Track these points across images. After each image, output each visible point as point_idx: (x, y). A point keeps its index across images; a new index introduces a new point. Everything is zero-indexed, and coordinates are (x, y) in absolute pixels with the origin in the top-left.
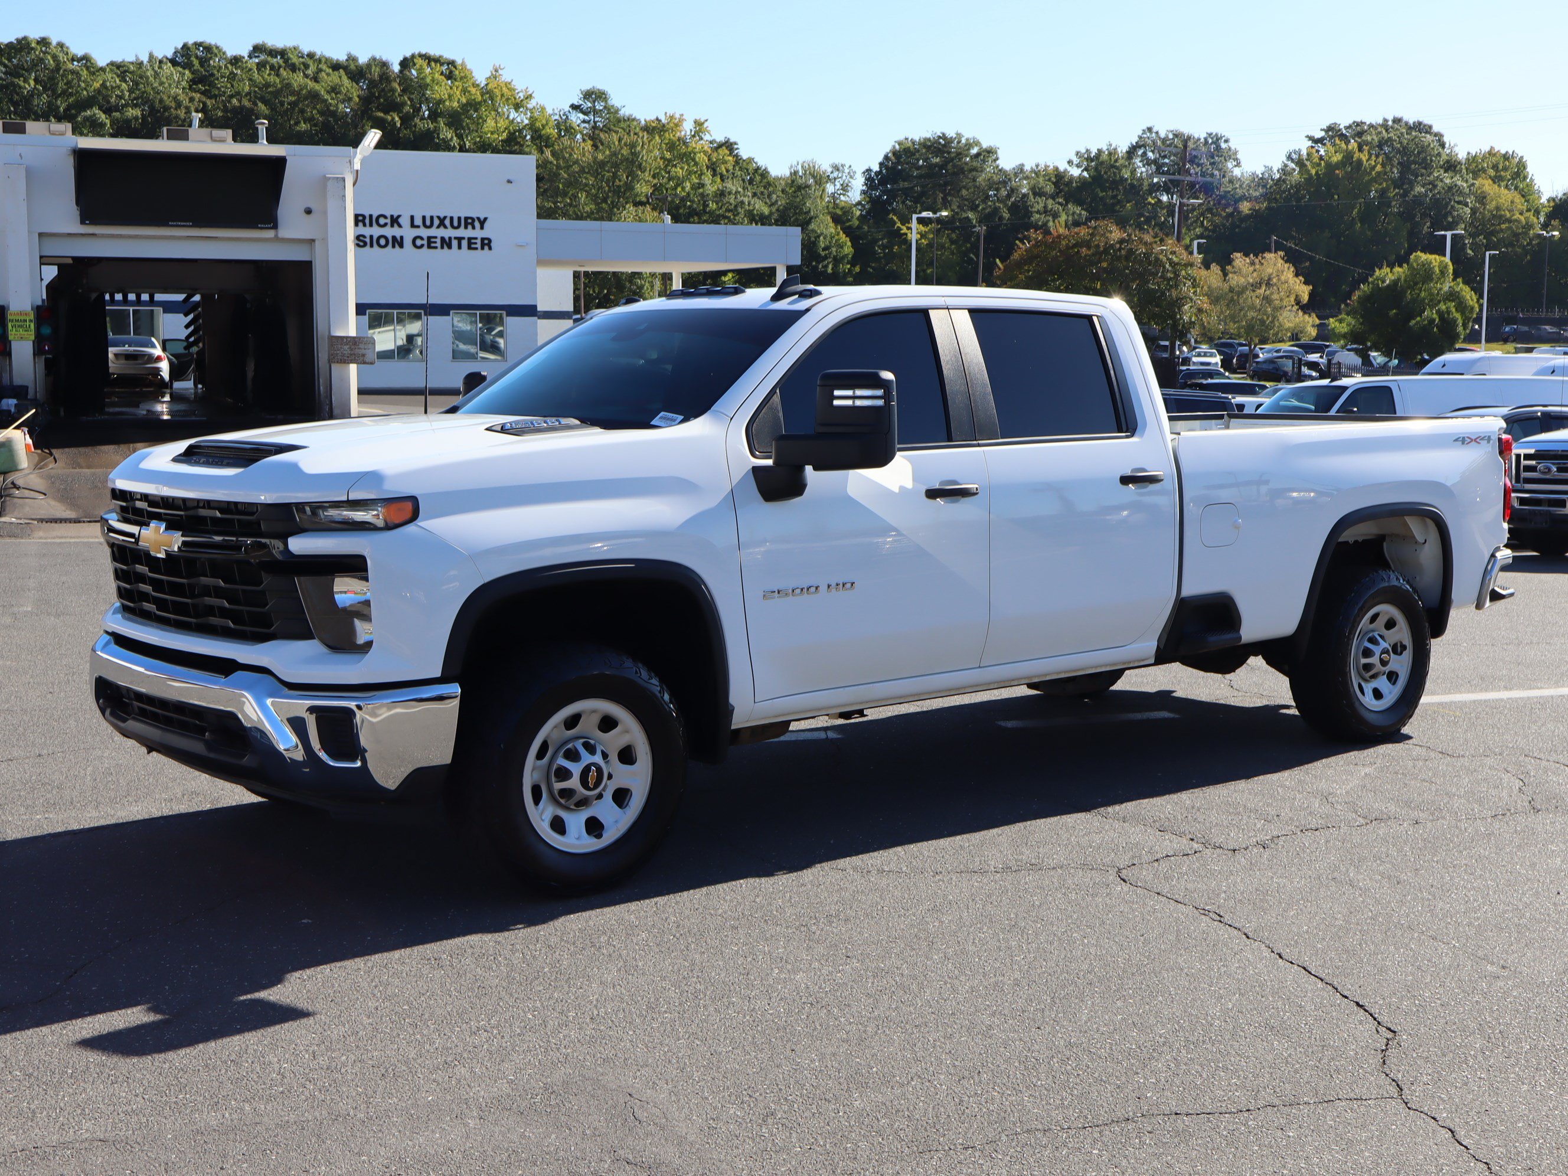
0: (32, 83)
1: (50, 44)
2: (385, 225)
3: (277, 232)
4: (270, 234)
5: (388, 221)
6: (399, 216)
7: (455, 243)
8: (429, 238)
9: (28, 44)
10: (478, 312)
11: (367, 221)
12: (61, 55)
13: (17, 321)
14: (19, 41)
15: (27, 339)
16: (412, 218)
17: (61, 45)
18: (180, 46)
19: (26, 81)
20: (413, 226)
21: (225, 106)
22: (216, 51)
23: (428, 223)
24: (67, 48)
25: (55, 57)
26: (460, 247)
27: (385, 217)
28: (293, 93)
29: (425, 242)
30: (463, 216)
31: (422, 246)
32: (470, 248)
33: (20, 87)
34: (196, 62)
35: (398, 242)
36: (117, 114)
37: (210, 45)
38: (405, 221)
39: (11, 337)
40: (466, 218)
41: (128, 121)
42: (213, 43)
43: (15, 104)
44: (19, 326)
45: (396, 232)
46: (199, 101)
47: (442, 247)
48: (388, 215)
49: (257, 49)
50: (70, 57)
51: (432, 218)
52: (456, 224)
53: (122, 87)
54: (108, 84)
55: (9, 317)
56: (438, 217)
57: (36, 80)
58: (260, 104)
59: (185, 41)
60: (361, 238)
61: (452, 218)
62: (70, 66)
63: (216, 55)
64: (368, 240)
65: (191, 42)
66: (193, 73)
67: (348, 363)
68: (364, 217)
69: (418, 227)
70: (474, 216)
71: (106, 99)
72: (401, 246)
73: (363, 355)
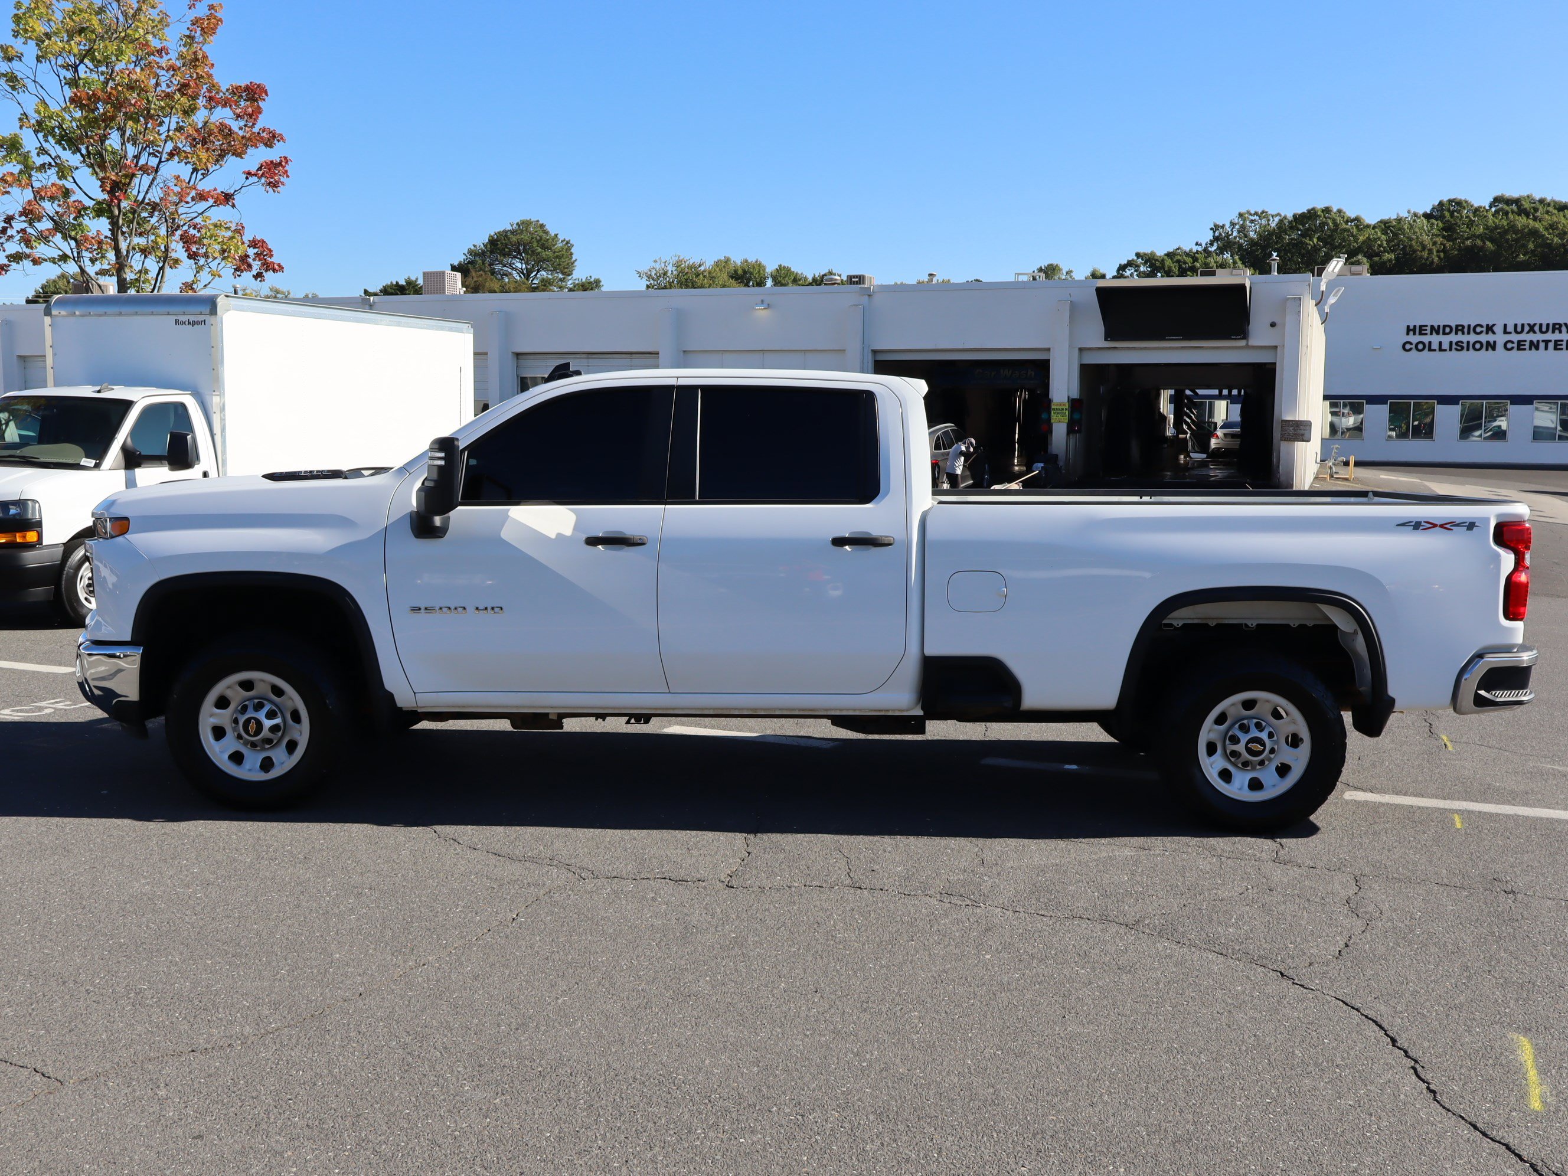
0: (1315, 240)
1: (1331, 211)
2: (1481, 332)
3: (1248, 341)
4: (1243, 343)
5: (1484, 329)
6: (1494, 325)
7: (1542, 345)
8: (1519, 342)
9: (1316, 212)
10: (1559, 402)
11: (1466, 330)
12: (1338, 218)
13: (1057, 409)
14: (1309, 211)
15: (1063, 422)
16: (1505, 326)
17: (1340, 211)
18: (1437, 203)
19: (1311, 239)
20: (1505, 332)
21: (1460, 246)
22: (1465, 204)
23: (1519, 329)
24: (1344, 213)
25: (1334, 221)
26: (1546, 348)
27: (1481, 326)
28: (1516, 232)
29: (1515, 345)
30: (1551, 322)
31: (1512, 348)
32: (1556, 348)
33: (1307, 244)
34: (1447, 214)
35: (1491, 346)
36: (1376, 259)
37: (1461, 200)
38: (1498, 329)
39: (1052, 421)
40: (1554, 325)
41: (1384, 263)
42: (1463, 199)
43: (1303, 256)
44: (1059, 413)
45: (1490, 337)
46: (1441, 244)
47: (1530, 349)
48: (1484, 324)
49: (1497, 200)
50: (1345, 219)
51: (1523, 325)
52: (1544, 329)
53: (1382, 238)
54: (1371, 237)
55: (1053, 407)
56: (1529, 325)
57: (1319, 239)
58: (1488, 243)
59: (1441, 199)
60: (1460, 344)
61: (1541, 325)
62: (1344, 226)
63: (1464, 208)
64: (1465, 345)
65: (1445, 199)
66: (1444, 223)
67: (1295, 441)
68: (1463, 327)
69: (1510, 333)
70: (1562, 322)
71: (1370, 247)
72: (1494, 349)
73: (1303, 435)
